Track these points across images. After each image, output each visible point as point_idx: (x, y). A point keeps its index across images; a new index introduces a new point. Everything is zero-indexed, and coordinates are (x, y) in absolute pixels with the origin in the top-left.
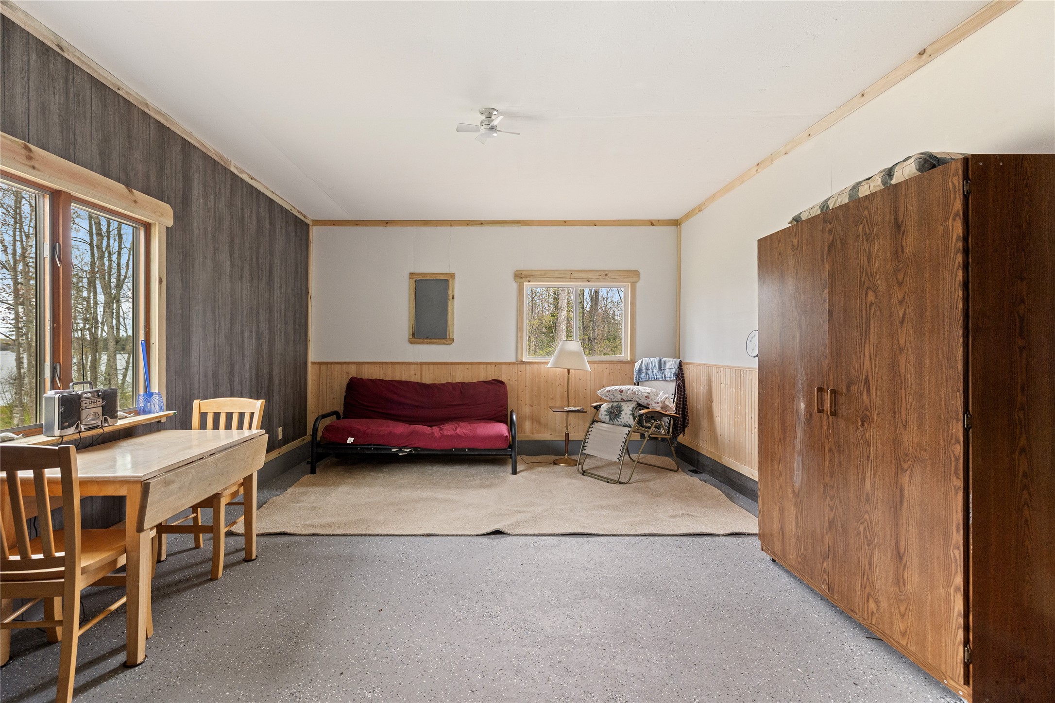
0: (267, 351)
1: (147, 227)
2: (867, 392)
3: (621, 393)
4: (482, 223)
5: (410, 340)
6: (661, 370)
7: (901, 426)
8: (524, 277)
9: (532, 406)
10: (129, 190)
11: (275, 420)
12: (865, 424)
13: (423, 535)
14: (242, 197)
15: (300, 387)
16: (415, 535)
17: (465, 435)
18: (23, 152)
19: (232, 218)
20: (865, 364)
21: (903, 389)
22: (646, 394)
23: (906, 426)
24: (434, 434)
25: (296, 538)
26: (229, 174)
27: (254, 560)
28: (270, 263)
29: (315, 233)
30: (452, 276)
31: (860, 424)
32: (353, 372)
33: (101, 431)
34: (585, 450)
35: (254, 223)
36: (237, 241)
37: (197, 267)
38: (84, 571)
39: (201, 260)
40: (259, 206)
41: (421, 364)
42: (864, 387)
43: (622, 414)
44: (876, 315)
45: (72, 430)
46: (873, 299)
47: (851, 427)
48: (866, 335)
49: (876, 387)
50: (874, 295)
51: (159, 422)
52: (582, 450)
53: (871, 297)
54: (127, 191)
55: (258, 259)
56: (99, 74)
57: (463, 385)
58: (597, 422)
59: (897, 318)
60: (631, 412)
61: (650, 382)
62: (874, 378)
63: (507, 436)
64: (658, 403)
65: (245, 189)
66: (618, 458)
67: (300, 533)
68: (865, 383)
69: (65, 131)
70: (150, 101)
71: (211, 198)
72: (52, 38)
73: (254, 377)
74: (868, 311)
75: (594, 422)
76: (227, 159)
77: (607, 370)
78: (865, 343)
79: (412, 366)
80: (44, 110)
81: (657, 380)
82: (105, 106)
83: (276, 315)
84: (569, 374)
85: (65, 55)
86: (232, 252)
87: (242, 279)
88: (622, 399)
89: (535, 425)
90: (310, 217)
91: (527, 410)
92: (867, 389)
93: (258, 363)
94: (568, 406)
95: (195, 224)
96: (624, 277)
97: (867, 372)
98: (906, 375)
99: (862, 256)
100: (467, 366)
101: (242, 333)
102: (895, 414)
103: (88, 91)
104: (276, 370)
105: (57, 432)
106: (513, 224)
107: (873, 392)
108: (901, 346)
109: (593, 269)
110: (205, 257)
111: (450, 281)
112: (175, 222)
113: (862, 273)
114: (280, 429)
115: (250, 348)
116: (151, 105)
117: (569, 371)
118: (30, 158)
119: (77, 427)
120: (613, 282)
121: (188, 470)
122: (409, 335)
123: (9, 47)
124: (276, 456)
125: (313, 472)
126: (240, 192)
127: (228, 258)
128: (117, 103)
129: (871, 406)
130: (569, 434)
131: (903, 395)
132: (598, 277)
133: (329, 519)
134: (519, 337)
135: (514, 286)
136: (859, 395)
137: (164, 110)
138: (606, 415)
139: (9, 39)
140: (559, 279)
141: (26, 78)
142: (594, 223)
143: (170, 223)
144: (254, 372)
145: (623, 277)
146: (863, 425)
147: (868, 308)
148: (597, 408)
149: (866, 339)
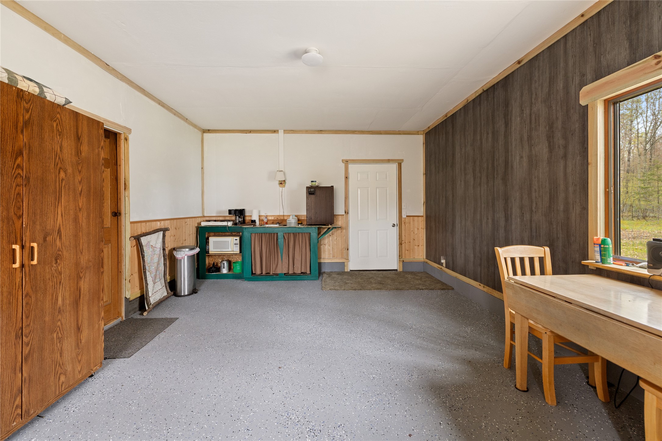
2: (60, 238)
7: (80, 253)
12: (58, 261)
20: (58, 219)
21: (81, 232)
23: (82, 253)
31: (54, 262)
42: (57, 236)
44: (66, 187)
46: (64, 177)
47: (47, 267)
48: (59, 200)
49: (65, 234)
50: (65, 174)
53: (62, 175)
59: (78, 191)
62: (64, 228)
68: (58, 233)
74: (61, 183)
78: (58, 205)
92: (59, 236)
97: (60, 225)
98: (83, 224)
99: (56, 144)
102: (76, 248)
107: (63, 238)
108: (80, 207)
113: (56, 157)
129: (62, 247)
131: (81, 236)
136: (54, 242)
146: (57, 262)
147: (60, 181)
149: (58, 203)
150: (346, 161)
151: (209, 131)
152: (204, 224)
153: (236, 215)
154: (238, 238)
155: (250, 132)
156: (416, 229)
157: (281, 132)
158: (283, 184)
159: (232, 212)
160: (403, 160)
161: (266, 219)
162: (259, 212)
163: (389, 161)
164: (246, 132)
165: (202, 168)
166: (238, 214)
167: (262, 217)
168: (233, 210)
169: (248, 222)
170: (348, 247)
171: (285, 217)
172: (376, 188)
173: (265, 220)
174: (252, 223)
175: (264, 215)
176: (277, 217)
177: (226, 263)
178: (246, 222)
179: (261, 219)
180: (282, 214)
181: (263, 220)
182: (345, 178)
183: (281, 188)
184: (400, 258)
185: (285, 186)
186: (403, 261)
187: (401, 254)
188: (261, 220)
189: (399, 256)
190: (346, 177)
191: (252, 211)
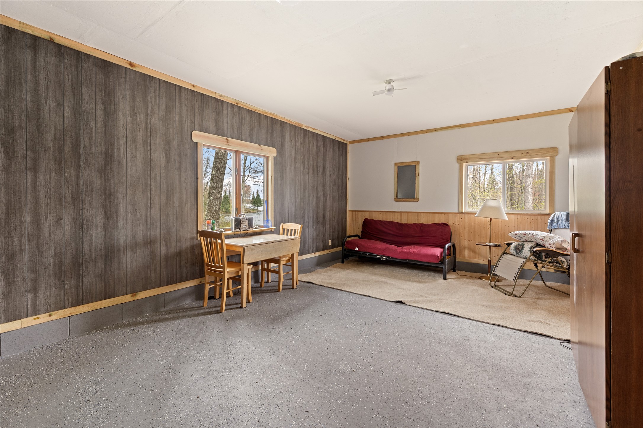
0: (322, 205)
1: (267, 157)
3: (524, 236)
4: (436, 130)
5: (395, 199)
6: (568, 221)
8: (464, 160)
9: (470, 241)
10: (260, 146)
11: (327, 236)
13: (365, 296)
14: (309, 138)
15: (342, 222)
16: (361, 295)
17: (414, 252)
18: (226, 141)
19: (304, 148)
22: (541, 237)
24: (397, 250)
25: (315, 285)
26: (302, 130)
27: (295, 289)
28: (324, 165)
29: (350, 148)
30: (418, 162)
32: (367, 216)
33: (247, 231)
34: (495, 271)
35: (315, 148)
36: (306, 158)
37: (287, 171)
38: (228, 272)
39: (289, 168)
40: (317, 141)
41: (401, 212)
43: (523, 250)
45: (238, 230)
51: (271, 231)
52: (494, 272)
54: (259, 146)
55: (317, 164)
56: (249, 108)
57: (423, 225)
58: (506, 254)
60: (529, 249)
61: (560, 230)
63: (438, 256)
64: (550, 244)
65: (310, 134)
66: (513, 279)
67: (317, 284)
69: (238, 130)
70: (268, 111)
71: (294, 142)
72: (234, 101)
73: (315, 216)
75: (505, 254)
76: (301, 124)
77: (528, 220)
79: (396, 214)
80: (232, 125)
81: (565, 228)
82: (251, 118)
83: (327, 188)
84: (491, 221)
85: (238, 105)
86: (303, 163)
87: (308, 173)
88: (526, 240)
89: (471, 253)
90: (347, 140)
91: (466, 243)
93: (317, 210)
94: (490, 242)
95: (286, 154)
96: (543, 153)
100: (427, 214)
101: (309, 197)
103: (246, 115)
104: (327, 214)
105: (234, 230)
106: (456, 128)
109: (518, 150)
110: (291, 166)
111: (417, 166)
112: (277, 154)
114: (330, 241)
115: (313, 203)
116: (268, 112)
117: (491, 219)
118: (228, 142)
119: (240, 229)
120: (534, 157)
121: (260, 246)
122: (395, 197)
123: (222, 109)
124: (328, 253)
125: (343, 262)
126: (307, 136)
127: (302, 165)
128: (255, 116)
130: (491, 261)
132: (521, 155)
133: (333, 281)
134: (460, 197)
135: (457, 165)
137: (273, 112)
138: (514, 250)
139: (222, 107)
140: (488, 159)
141: (227, 117)
142: (517, 118)
143: (275, 155)
144: (315, 214)
145: (541, 153)
148: (509, 245)
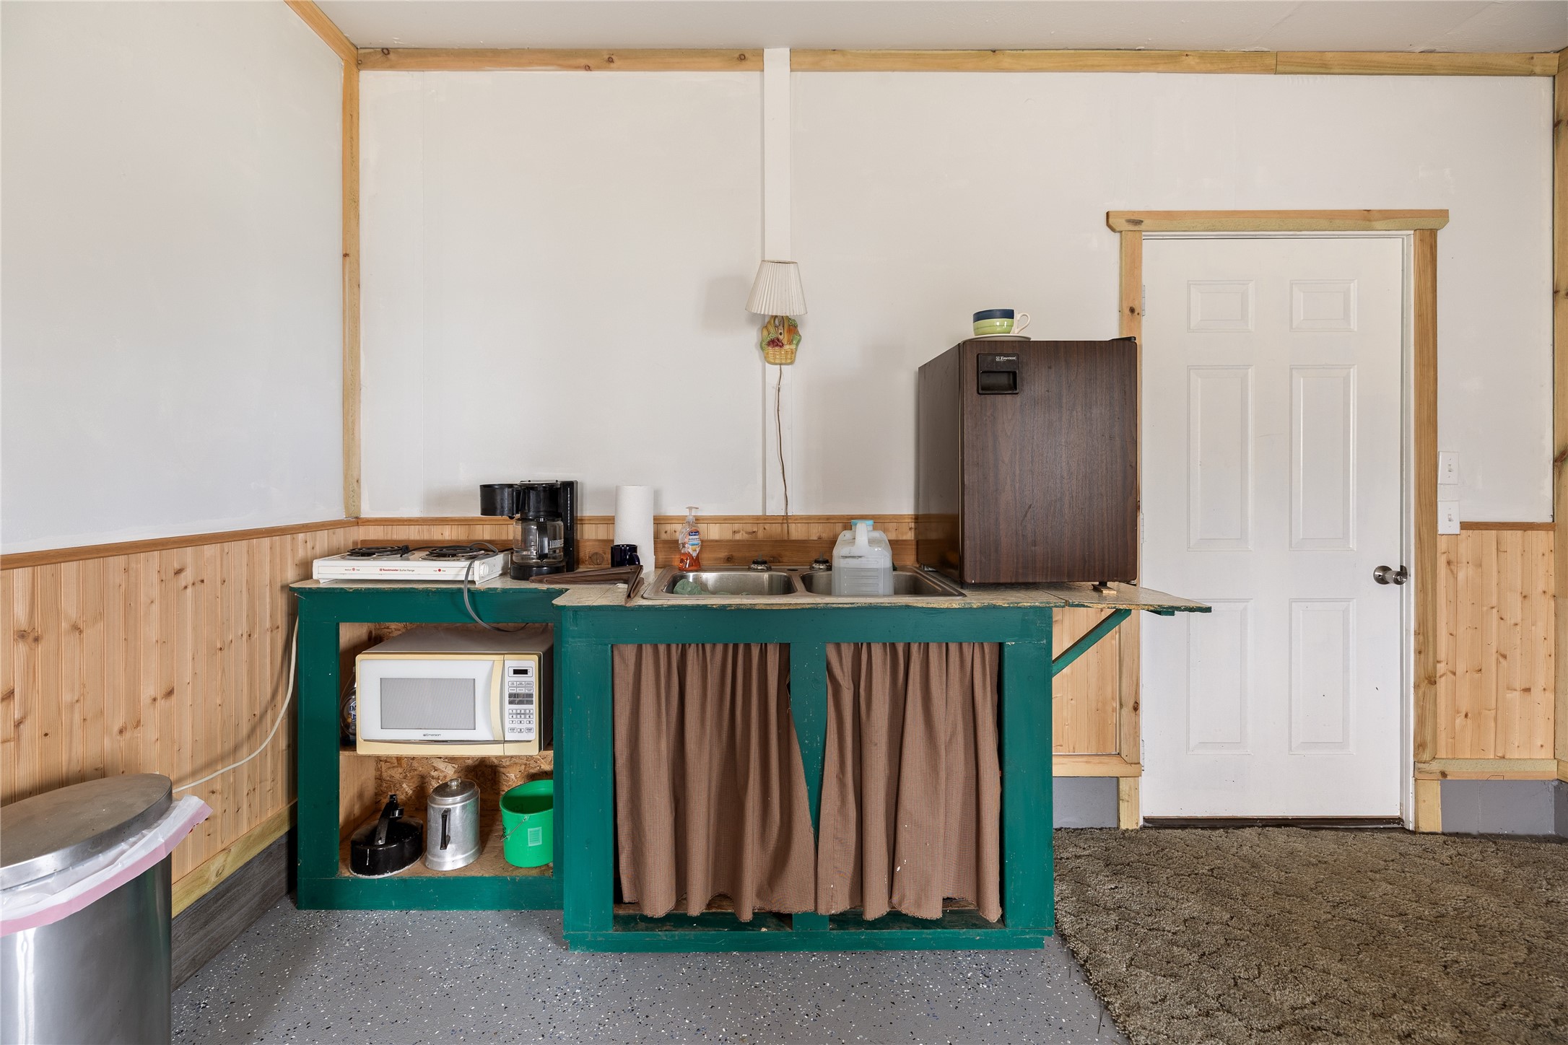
150: (1129, 221)
151: (386, 56)
152: (329, 572)
153: (524, 520)
154: (531, 662)
155: (610, 60)
156: (1514, 600)
157: (777, 59)
158: (787, 347)
159: (498, 498)
160: (1443, 215)
161: (695, 539)
162: (657, 497)
163: (1366, 220)
164: (584, 62)
165: (345, 255)
166: (537, 511)
167: (668, 527)
168: (510, 486)
169: (594, 557)
170: (1137, 693)
171: (793, 527)
172: (1291, 369)
173: (691, 547)
174: (613, 565)
175: (686, 513)
176: (750, 528)
177: (464, 807)
178: (582, 555)
179: (664, 536)
180: (775, 509)
181: (674, 545)
182: (1127, 311)
183: (773, 370)
184: (1426, 756)
185: (793, 353)
186: (1444, 774)
187: (1429, 738)
188: (666, 542)
189: (1420, 746)
190: (1132, 310)
191: (613, 496)
